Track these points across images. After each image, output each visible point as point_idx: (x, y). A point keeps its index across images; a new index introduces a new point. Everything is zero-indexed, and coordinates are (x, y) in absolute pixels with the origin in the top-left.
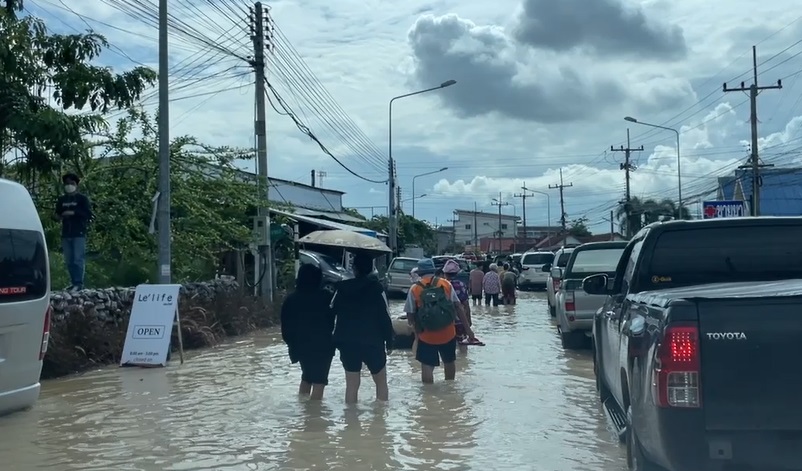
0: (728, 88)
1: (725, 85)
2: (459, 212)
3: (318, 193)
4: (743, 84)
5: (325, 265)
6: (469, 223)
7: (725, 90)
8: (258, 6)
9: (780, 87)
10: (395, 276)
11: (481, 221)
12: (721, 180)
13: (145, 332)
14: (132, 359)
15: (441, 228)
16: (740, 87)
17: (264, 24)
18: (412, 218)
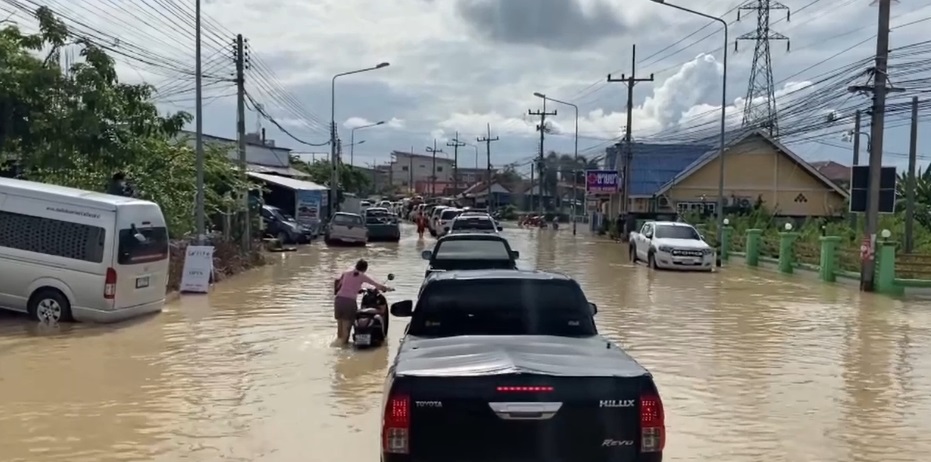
0: (612, 78)
1: (609, 76)
2: (397, 154)
3: (269, 151)
4: (623, 76)
5: (279, 216)
6: (405, 165)
7: (609, 80)
8: (240, 37)
9: (652, 79)
10: (336, 227)
11: (417, 163)
12: (608, 149)
13: (194, 273)
14: (188, 288)
15: (379, 167)
16: (621, 78)
17: (244, 50)
18: (351, 167)
